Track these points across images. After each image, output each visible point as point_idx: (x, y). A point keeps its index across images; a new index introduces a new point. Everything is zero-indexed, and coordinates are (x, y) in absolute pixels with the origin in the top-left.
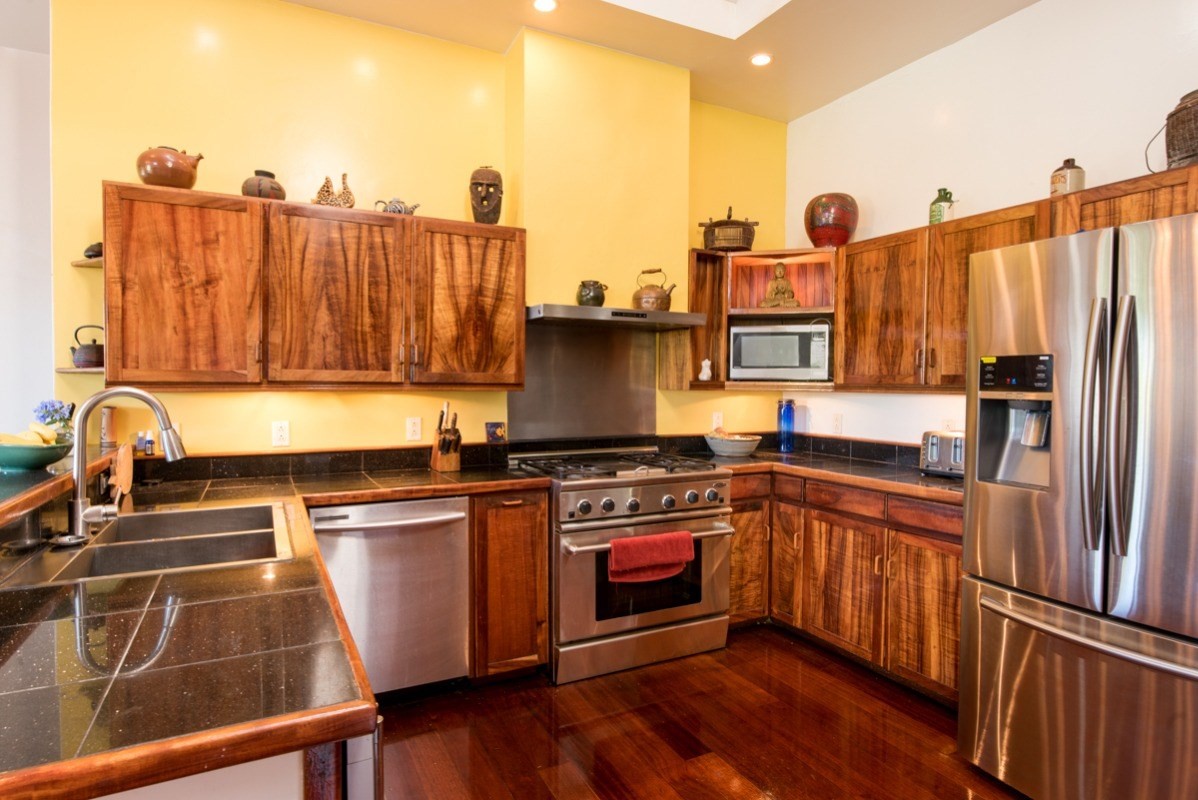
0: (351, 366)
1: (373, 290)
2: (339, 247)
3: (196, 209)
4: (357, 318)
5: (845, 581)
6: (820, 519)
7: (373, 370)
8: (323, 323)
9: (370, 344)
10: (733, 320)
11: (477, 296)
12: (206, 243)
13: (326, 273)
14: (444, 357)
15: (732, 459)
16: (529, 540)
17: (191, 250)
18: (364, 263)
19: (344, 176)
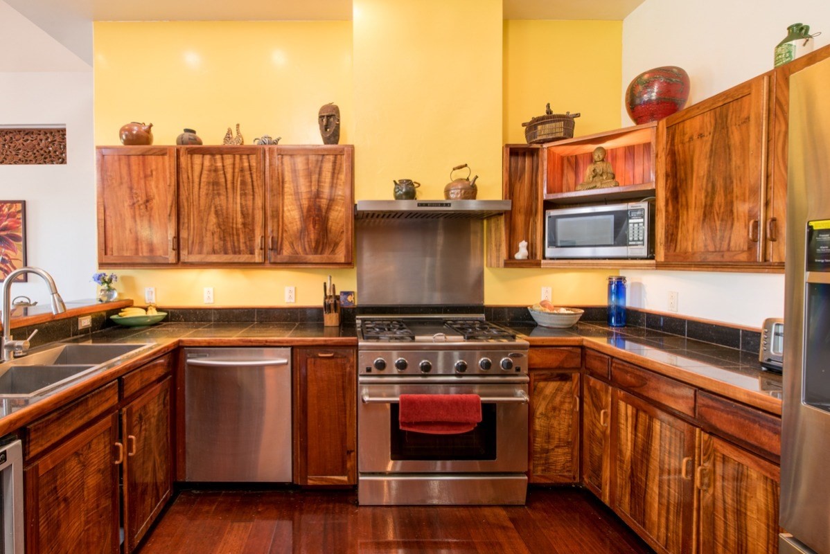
0: (230, 251)
1: (243, 199)
2: (222, 172)
3: (141, 157)
4: (233, 219)
5: (651, 473)
6: (627, 401)
7: (244, 254)
8: (212, 223)
9: (242, 236)
10: (549, 205)
11: (316, 198)
12: (146, 177)
13: (213, 190)
14: (292, 244)
15: (551, 330)
16: (341, 385)
17: (138, 182)
18: (237, 181)
19: (238, 125)
